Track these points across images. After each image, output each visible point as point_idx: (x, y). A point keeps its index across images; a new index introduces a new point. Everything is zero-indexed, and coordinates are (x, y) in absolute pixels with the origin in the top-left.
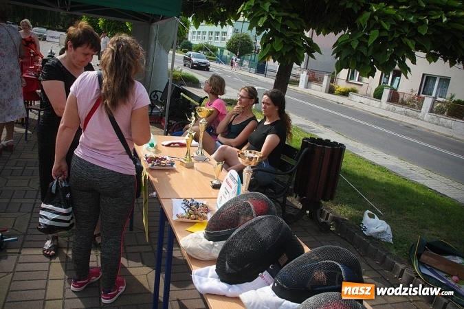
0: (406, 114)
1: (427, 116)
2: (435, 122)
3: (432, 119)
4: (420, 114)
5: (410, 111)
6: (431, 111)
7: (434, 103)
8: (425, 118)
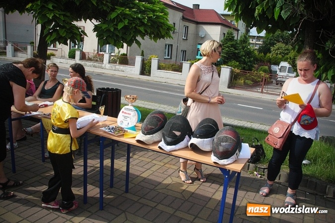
0: (94, 66)
1: (108, 66)
2: (113, 69)
3: (111, 67)
4: (103, 65)
5: (96, 64)
6: (109, 62)
7: (110, 57)
8: (107, 67)
